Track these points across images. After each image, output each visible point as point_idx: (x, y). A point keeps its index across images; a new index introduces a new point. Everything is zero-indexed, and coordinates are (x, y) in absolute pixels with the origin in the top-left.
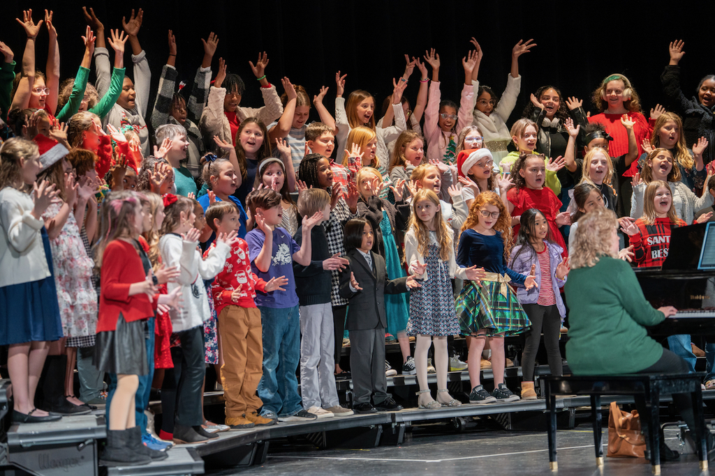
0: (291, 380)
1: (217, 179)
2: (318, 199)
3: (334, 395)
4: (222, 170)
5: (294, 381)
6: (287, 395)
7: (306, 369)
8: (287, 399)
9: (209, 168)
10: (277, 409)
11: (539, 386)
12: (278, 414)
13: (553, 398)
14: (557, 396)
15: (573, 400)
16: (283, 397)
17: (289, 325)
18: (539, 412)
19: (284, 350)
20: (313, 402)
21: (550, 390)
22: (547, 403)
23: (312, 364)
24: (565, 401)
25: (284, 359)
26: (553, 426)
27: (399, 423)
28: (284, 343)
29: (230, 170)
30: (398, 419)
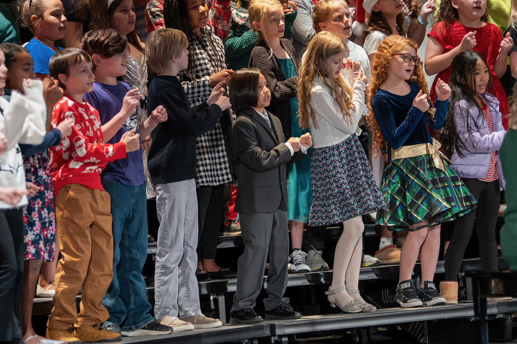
0: (136, 282)
1: (40, 19)
2: (172, 43)
3: (195, 301)
4: (46, 8)
5: (141, 284)
6: (132, 301)
7: (164, 267)
8: (133, 307)
9: (30, 5)
10: (119, 319)
11: (465, 286)
12: (121, 326)
13: (484, 302)
14: (489, 299)
15: (510, 304)
16: (127, 304)
17: (134, 210)
18: (466, 320)
19: (127, 243)
20: (168, 310)
21: (479, 291)
22: (476, 309)
23: (173, 259)
24: (499, 304)
25: (127, 255)
26: (484, 339)
27: (281, 336)
28: (127, 233)
29: (58, 8)
30: (278, 332)
